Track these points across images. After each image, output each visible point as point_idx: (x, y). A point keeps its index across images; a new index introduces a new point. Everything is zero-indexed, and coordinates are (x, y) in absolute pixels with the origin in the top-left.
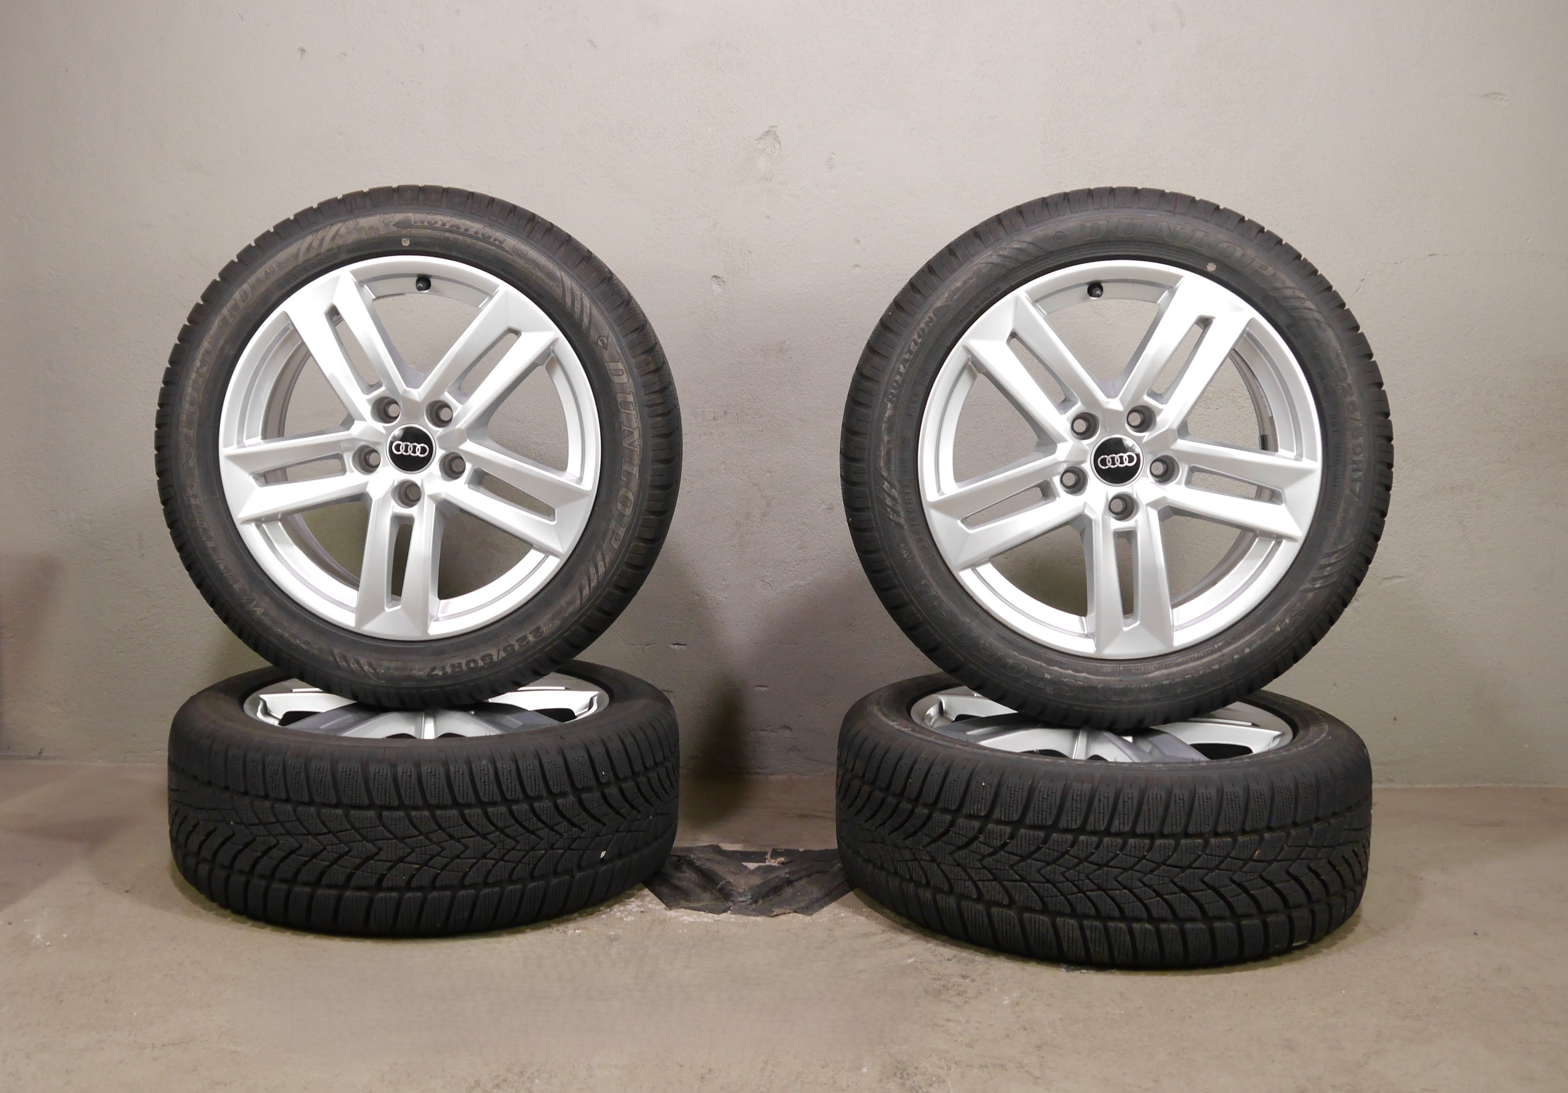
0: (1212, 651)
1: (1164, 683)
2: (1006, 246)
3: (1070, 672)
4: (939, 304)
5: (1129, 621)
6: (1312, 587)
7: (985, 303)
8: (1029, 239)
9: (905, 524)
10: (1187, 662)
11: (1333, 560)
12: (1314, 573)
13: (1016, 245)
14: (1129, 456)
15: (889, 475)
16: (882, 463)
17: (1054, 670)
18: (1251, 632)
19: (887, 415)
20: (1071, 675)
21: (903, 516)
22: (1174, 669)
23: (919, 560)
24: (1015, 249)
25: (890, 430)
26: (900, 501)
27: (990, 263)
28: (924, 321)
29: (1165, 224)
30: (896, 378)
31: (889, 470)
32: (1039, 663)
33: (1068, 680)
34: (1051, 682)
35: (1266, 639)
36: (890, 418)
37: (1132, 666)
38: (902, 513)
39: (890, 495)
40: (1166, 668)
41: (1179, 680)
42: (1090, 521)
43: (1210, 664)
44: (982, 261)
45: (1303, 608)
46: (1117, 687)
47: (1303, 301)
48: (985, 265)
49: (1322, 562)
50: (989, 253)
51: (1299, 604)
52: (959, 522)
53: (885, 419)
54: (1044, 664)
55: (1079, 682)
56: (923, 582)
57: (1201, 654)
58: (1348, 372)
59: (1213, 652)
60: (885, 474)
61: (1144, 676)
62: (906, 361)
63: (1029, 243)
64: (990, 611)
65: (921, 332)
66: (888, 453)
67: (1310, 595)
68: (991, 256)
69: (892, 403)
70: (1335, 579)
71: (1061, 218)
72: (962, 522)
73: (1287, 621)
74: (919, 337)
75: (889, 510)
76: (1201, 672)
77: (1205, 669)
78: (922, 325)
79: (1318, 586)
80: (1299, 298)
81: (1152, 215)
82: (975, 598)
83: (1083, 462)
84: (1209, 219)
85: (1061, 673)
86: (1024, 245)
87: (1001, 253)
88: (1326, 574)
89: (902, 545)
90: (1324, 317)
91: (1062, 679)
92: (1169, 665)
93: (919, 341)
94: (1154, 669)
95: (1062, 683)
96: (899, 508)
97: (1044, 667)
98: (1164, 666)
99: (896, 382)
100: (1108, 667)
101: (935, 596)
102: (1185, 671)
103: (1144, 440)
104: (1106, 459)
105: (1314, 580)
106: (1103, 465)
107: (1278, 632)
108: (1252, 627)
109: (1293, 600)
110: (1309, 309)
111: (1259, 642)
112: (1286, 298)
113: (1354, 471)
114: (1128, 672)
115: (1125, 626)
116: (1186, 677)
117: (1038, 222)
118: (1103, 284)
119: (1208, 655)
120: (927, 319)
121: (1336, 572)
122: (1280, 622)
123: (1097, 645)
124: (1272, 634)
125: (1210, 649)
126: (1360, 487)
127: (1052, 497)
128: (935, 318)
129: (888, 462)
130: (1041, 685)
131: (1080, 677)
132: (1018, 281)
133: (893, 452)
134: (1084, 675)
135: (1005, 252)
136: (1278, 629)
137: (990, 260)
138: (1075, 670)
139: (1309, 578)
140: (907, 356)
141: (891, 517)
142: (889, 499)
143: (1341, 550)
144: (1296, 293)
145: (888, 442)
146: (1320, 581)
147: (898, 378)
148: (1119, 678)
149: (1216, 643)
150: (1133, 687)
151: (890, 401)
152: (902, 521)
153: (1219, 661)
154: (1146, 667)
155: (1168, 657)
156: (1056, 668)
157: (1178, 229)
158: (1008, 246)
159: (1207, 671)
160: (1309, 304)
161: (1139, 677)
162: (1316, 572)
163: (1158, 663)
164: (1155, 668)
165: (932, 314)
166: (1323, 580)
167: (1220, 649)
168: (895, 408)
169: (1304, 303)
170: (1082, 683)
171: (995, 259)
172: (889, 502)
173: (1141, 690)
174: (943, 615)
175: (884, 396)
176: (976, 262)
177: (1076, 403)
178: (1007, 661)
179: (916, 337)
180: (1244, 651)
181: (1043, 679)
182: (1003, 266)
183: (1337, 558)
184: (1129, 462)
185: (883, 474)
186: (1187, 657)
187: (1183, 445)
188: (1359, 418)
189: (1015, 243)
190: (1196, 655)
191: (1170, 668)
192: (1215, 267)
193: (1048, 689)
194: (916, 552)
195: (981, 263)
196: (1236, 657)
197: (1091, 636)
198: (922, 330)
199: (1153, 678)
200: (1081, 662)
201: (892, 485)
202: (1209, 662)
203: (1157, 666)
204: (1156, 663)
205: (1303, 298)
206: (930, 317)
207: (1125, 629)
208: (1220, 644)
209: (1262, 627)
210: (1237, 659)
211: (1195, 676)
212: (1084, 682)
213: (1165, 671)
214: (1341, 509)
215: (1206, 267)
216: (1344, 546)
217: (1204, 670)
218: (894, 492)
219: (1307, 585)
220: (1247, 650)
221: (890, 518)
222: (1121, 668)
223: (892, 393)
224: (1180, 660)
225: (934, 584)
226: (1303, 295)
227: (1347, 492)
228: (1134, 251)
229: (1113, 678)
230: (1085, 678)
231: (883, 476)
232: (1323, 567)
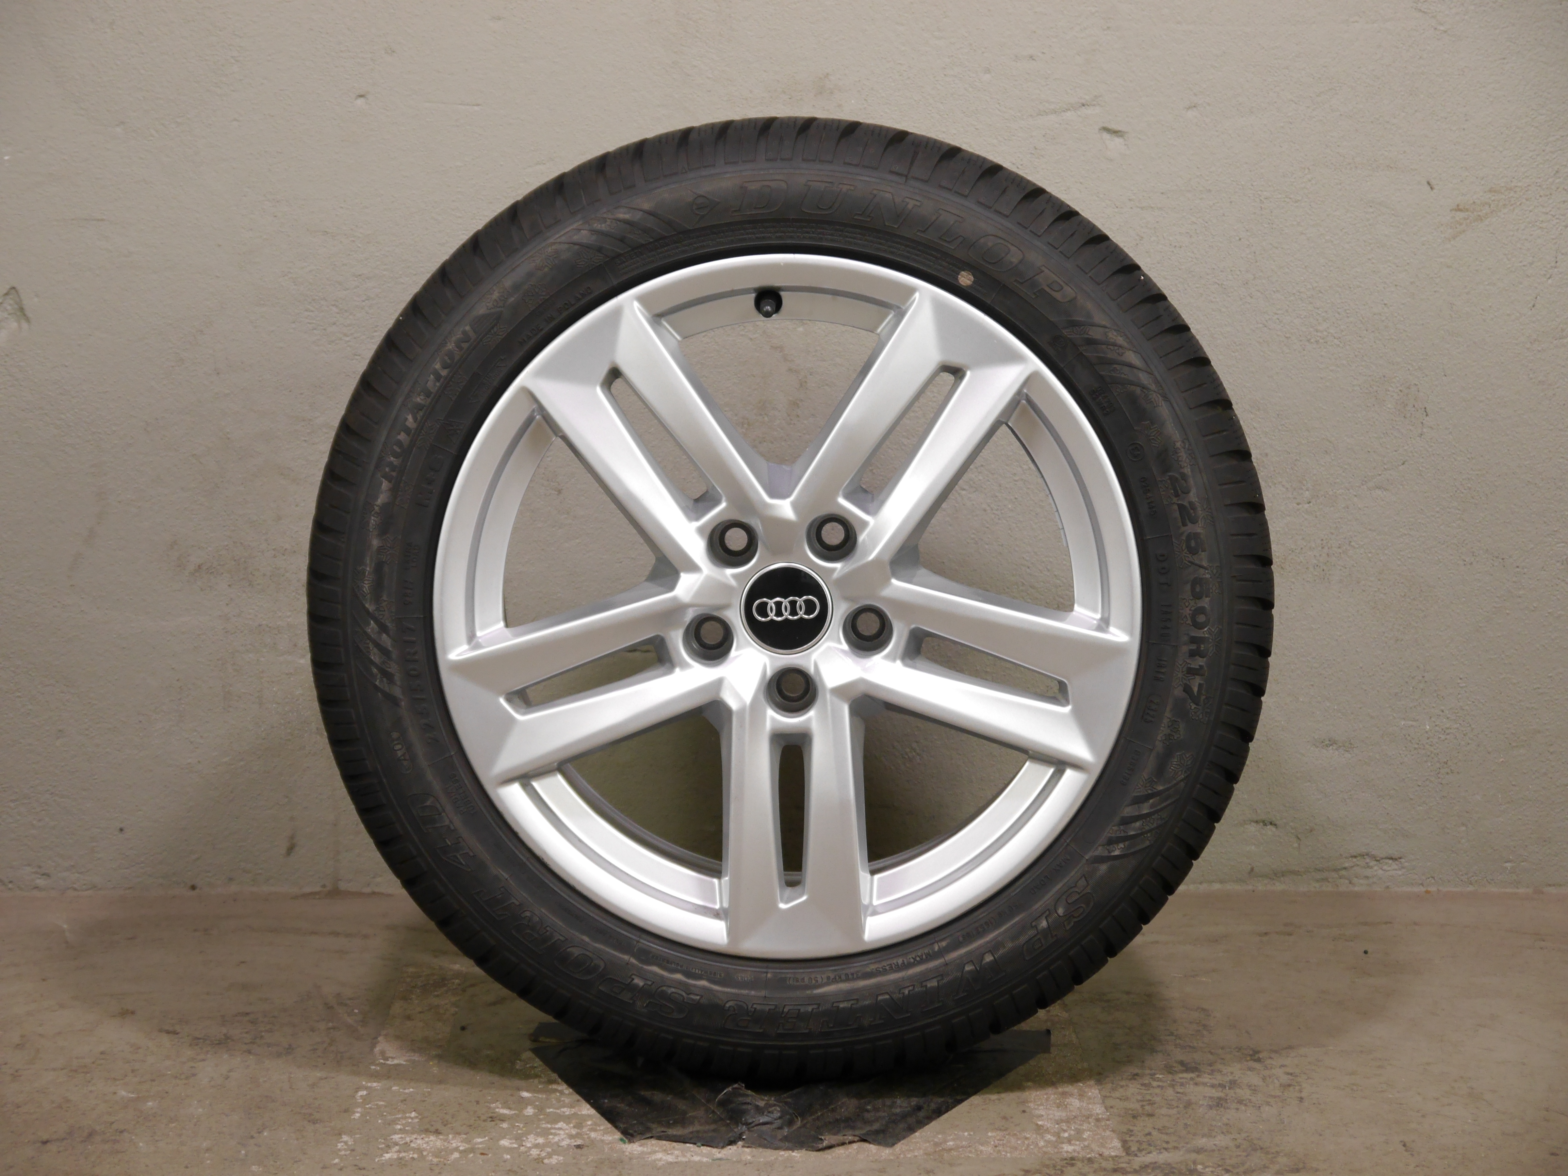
0: (928, 955)
1: (842, 1005)
2: (605, 216)
3: (679, 976)
4: (481, 310)
5: (789, 891)
6: (1106, 854)
7: (565, 314)
8: (646, 206)
9: (401, 697)
10: (884, 972)
11: (1145, 809)
12: (1112, 830)
13: (623, 215)
14: (807, 602)
15: (378, 609)
16: (366, 587)
17: (651, 972)
18: (998, 926)
19: (379, 501)
20: (680, 983)
21: (398, 683)
22: (862, 983)
23: (423, 762)
24: (620, 221)
25: (384, 530)
26: (394, 656)
27: (575, 244)
28: (454, 339)
29: (888, 195)
30: (399, 437)
31: (377, 599)
32: (626, 957)
33: (673, 990)
34: (643, 992)
35: (1023, 939)
36: (385, 507)
37: (788, 972)
38: (397, 678)
39: (378, 645)
40: (848, 979)
41: (867, 1003)
42: (728, 711)
43: (923, 978)
44: (563, 239)
45: (1088, 890)
46: (758, 1007)
47: (1121, 350)
48: (566, 246)
49: (1128, 811)
50: (575, 226)
51: (1082, 882)
52: (502, 701)
53: (377, 508)
54: (633, 960)
55: (692, 997)
56: (428, 803)
57: (910, 958)
58: (1191, 481)
59: (930, 957)
60: (371, 607)
61: (808, 992)
62: (420, 407)
63: (649, 213)
64: (546, 860)
65: (446, 358)
66: (379, 569)
67: (1103, 868)
68: (580, 230)
69: (390, 482)
70: (1147, 843)
71: (704, 172)
72: (509, 700)
73: (1061, 911)
74: (444, 368)
75: (375, 670)
76: (906, 992)
77: (914, 986)
78: (451, 346)
79: (1117, 853)
80: (1115, 345)
81: (868, 179)
82: (522, 836)
83: (726, 607)
84: (967, 192)
85: (662, 977)
86: (637, 216)
87: (597, 226)
88: (1132, 833)
89: (395, 735)
90: (1156, 382)
91: (664, 988)
92: (853, 974)
93: (444, 373)
94: (825, 980)
95: (663, 995)
96: (393, 668)
97: (633, 965)
98: (843, 977)
99: (399, 443)
100: (746, 973)
101: (449, 827)
102: (878, 986)
103: (835, 575)
104: (766, 604)
105: (1111, 842)
106: (759, 615)
107: (1044, 930)
108: (1002, 918)
109: (1074, 873)
110: (1130, 366)
111: (1010, 945)
112: (1091, 342)
113: (1192, 654)
114: (781, 984)
115: (782, 901)
116: (880, 998)
117: (665, 176)
118: (782, 293)
119: (922, 961)
120: (459, 335)
121: (1150, 831)
122: (1047, 912)
123: (731, 931)
124: (1032, 932)
125: (926, 951)
126: (1200, 685)
127: (667, 665)
128: (472, 335)
129: (378, 586)
130: (626, 997)
131: (695, 986)
132: (625, 277)
133: (386, 569)
134: (703, 983)
135: (603, 225)
136: (1044, 924)
137: (576, 238)
138: (688, 975)
139: (1103, 839)
140: (419, 399)
141: (377, 683)
142: (375, 650)
143: (1159, 793)
144: (1110, 335)
145: (380, 550)
146: (1121, 845)
147: (402, 437)
148: (763, 993)
149: (937, 942)
150: (786, 1010)
151: (386, 476)
152: (397, 692)
153: (939, 974)
154: (813, 976)
155: (856, 959)
156: (655, 969)
157: (910, 206)
158: (610, 216)
159: (916, 990)
160: (1132, 357)
161: (798, 993)
162: (1115, 828)
163: (835, 970)
164: (828, 978)
165: (468, 328)
166: (1127, 843)
167: (941, 953)
168: (394, 490)
169: (1123, 353)
170: (698, 997)
171: (584, 236)
172: (375, 656)
173: (800, 1016)
174: (461, 864)
175: (377, 467)
176: (551, 240)
177: (717, 503)
178: (569, 950)
179: (438, 366)
180: (982, 958)
181: (632, 988)
182: (600, 250)
183: (1152, 807)
184: (808, 612)
185: (367, 606)
186: (884, 963)
187: (899, 587)
188: (1205, 564)
189: (622, 210)
190: (900, 961)
191: (854, 979)
192: (972, 278)
193: (639, 1003)
194: (420, 750)
195: (560, 243)
196: (969, 968)
197: (723, 916)
198: (450, 354)
199: (823, 996)
200: (698, 960)
201: (383, 628)
202: (922, 973)
203: (832, 976)
204: (829, 971)
205: (1120, 346)
206: (465, 333)
207: (782, 906)
208: (944, 944)
209: (1017, 919)
210: (970, 972)
211: (895, 996)
212: (702, 996)
213: (844, 986)
214: (1165, 721)
215: (957, 279)
216: (1166, 786)
217: (911, 988)
218: (386, 640)
219: (1100, 851)
220: (989, 958)
221: (376, 687)
222: (769, 975)
223: (390, 464)
224: (873, 967)
225: (449, 808)
226: (1120, 340)
227: (1178, 692)
228: (832, 240)
229: (753, 993)
230: (704, 988)
231: (367, 611)
232: (1126, 821)
